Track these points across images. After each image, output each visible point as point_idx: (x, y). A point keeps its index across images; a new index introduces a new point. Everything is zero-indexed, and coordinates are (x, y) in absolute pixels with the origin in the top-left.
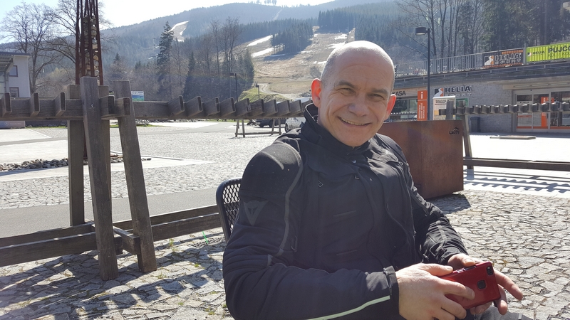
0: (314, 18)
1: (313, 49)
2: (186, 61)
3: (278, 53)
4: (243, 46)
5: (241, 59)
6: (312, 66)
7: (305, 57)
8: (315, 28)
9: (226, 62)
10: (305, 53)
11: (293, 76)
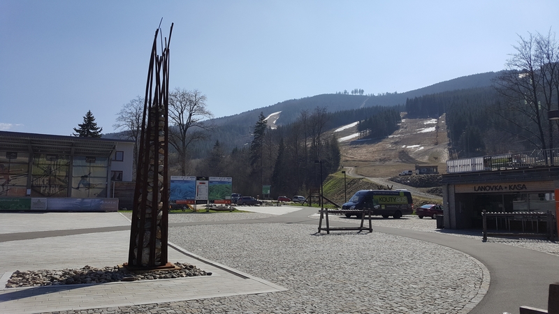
0: (401, 105)
1: (401, 133)
2: (277, 147)
3: (364, 138)
4: (330, 132)
5: (327, 144)
6: (400, 150)
7: (392, 141)
8: (402, 114)
9: (314, 147)
10: (393, 138)
11: (380, 160)
